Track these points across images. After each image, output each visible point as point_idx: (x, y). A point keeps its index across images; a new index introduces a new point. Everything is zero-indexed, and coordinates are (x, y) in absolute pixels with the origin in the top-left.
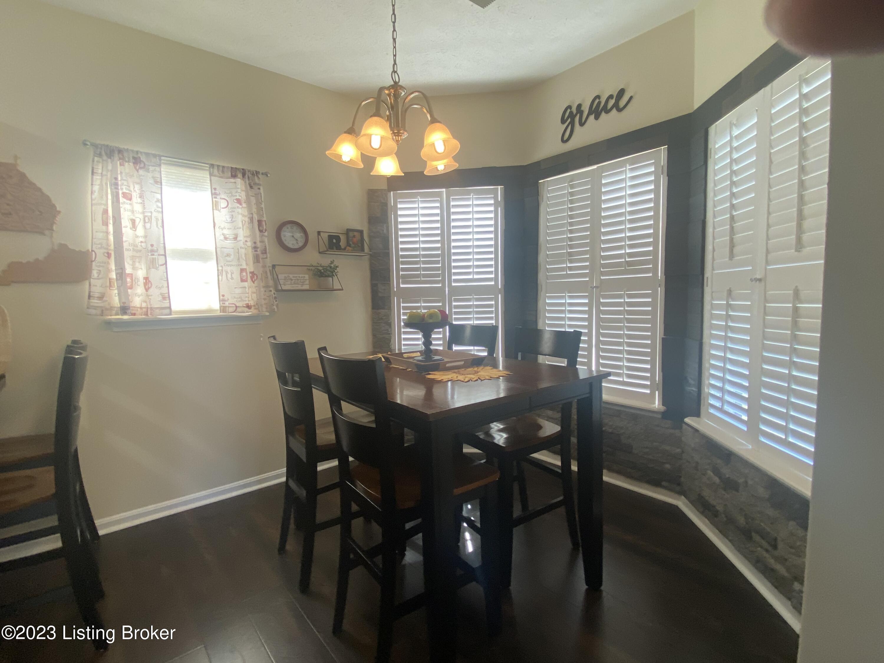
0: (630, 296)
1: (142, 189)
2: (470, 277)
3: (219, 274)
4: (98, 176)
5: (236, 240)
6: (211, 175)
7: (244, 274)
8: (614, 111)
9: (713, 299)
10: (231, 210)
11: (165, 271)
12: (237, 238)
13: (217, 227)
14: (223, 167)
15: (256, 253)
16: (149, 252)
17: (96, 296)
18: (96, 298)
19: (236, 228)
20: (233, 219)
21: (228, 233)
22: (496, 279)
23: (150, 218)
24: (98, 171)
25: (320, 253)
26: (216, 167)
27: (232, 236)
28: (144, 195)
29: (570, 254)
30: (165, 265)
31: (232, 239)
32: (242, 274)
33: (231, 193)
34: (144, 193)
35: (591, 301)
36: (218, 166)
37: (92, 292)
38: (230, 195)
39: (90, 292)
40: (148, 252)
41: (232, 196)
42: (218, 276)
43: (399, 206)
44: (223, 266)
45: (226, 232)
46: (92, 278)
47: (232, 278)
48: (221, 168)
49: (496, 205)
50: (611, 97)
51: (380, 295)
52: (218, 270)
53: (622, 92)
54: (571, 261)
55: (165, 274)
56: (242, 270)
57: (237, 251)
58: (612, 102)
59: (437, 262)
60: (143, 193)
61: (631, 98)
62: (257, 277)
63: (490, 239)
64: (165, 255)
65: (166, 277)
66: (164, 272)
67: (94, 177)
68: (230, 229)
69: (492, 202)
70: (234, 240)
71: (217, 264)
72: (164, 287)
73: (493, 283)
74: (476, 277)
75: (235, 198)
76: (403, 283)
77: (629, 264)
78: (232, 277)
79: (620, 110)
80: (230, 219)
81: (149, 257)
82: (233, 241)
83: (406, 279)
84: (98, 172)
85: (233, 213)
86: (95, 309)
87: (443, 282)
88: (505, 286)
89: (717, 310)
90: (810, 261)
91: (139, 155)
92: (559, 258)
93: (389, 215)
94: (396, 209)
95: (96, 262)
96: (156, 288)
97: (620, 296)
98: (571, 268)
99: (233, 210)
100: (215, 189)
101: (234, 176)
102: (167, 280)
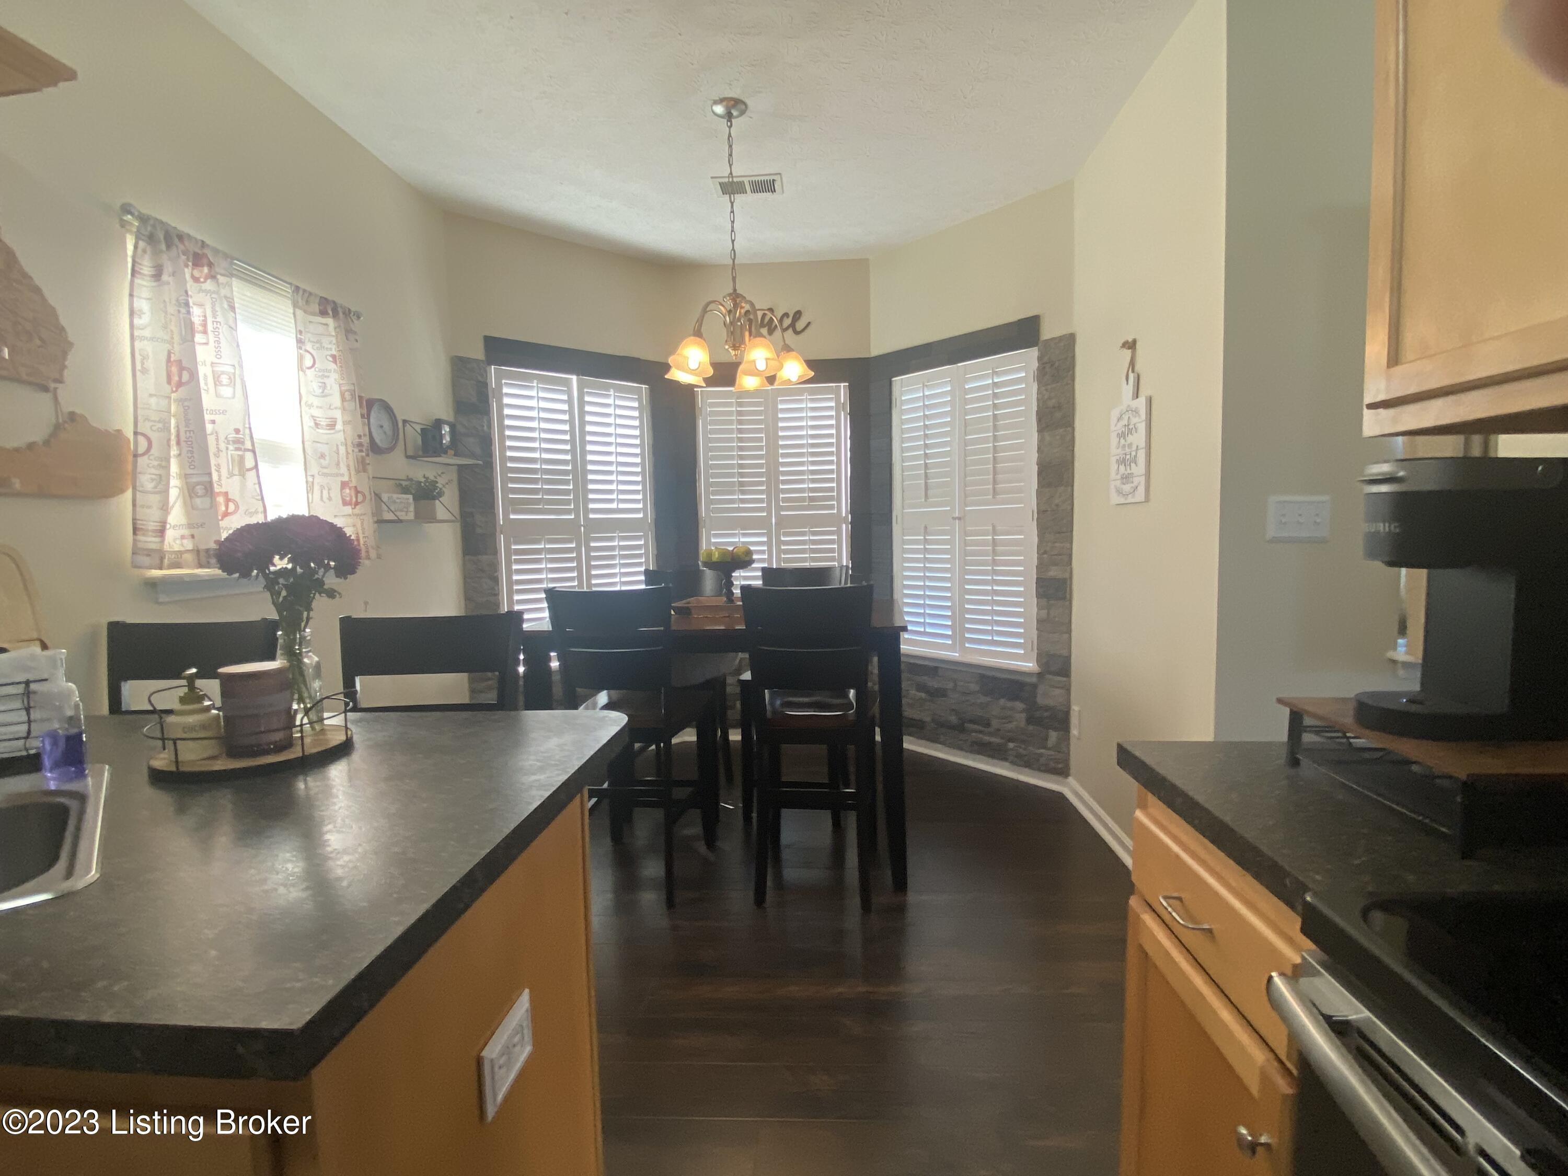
0: (815, 533)
1: (216, 318)
2: (614, 506)
3: (309, 489)
4: (143, 279)
5: (334, 429)
6: (295, 305)
7: (347, 491)
8: (790, 331)
9: (904, 535)
10: (320, 374)
11: (257, 482)
12: (335, 425)
13: (303, 403)
14: (310, 294)
15: (360, 454)
16: (231, 442)
17: (150, 528)
18: (150, 533)
19: (331, 408)
20: (326, 391)
21: (320, 416)
22: (644, 510)
23: (232, 377)
24: (141, 269)
25: (408, 457)
26: (301, 292)
27: (325, 421)
28: (220, 331)
29: (742, 484)
30: (254, 470)
31: (325, 427)
32: (344, 491)
33: (318, 342)
34: (220, 327)
35: (770, 539)
36: (304, 291)
37: (139, 520)
38: (318, 345)
39: (134, 520)
40: (229, 444)
41: (322, 348)
42: (308, 493)
43: (505, 390)
44: (316, 475)
45: (316, 413)
46: (139, 491)
47: (330, 499)
48: (306, 295)
49: (640, 408)
50: (786, 315)
51: (479, 531)
52: (307, 482)
53: (798, 315)
54: (743, 492)
55: (257, 486)
56: (344, 485)
57: (335, 448)
58: (787, 322)
59: (566, 482)
60: (218, 326)
61: (809, 323)
62: (364, 496)
63: (635, 455)
64: (254, 452)
65: (259, 492)
66: (255, 484)
67: (137, 281)
68: (321, 408)
69: (636, 404)
70: (329, 429)
71: (306, 470)
72: (258, 512)
73: (641, 515)
74: (622, 506)
75: (330, 353)
76: (515, 512)
77: (812, 499)
78: (329, 496)
79: (797, 333)
80: (321, 391)
81: (229, 453)
82: (327, 429)
83: (516, 505)
84: (142, 271)
85: (325, 380)
86: (148, 555)
87: (576, 511)
88: (656, 519)
89: (907, 545)
90: (1004, 505)
91: (206, 251)
92: (727, 488)
93: (490, 401)
94: (501, 395)
95: (151, 457)
96: (245, 513)
97: (803, 534)
98: (743, 501)
99: (326, 374)
100: (301, 332)
101: (323, 313)
102: (262, 499)
